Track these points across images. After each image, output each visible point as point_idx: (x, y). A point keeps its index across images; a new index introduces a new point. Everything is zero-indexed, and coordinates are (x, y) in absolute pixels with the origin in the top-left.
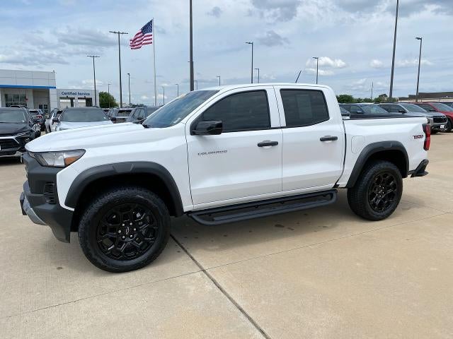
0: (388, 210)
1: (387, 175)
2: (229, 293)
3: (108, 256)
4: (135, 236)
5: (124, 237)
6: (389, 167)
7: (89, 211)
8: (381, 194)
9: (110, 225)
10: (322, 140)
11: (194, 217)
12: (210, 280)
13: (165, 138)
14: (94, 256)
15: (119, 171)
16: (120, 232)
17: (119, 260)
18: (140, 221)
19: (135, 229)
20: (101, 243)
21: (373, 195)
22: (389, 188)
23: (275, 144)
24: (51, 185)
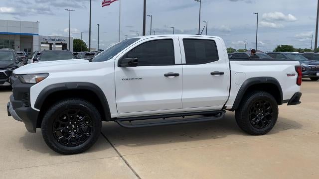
0: (266, 128)
1: (264, 102)
2: (132, 167)
3: (59, 142)
4: (77, 131)
5: (70, 131)
6: (265, 95)
7: (49, 112)
8: (261, 116)
9: (62, 122)
10: (212, 74)
11: (118, 121)
12: (123, 161)
13: (100, 68)
14: (50, 141)
15: (69, 87)
16: (68, 127)
17: (66, 146)
18: (81, 121)
19: (78, 127)
20: (55, 133)
21: (253, 116)
22: (267, 112)
23: (177, 75)
24: (27, 95)
